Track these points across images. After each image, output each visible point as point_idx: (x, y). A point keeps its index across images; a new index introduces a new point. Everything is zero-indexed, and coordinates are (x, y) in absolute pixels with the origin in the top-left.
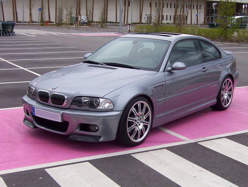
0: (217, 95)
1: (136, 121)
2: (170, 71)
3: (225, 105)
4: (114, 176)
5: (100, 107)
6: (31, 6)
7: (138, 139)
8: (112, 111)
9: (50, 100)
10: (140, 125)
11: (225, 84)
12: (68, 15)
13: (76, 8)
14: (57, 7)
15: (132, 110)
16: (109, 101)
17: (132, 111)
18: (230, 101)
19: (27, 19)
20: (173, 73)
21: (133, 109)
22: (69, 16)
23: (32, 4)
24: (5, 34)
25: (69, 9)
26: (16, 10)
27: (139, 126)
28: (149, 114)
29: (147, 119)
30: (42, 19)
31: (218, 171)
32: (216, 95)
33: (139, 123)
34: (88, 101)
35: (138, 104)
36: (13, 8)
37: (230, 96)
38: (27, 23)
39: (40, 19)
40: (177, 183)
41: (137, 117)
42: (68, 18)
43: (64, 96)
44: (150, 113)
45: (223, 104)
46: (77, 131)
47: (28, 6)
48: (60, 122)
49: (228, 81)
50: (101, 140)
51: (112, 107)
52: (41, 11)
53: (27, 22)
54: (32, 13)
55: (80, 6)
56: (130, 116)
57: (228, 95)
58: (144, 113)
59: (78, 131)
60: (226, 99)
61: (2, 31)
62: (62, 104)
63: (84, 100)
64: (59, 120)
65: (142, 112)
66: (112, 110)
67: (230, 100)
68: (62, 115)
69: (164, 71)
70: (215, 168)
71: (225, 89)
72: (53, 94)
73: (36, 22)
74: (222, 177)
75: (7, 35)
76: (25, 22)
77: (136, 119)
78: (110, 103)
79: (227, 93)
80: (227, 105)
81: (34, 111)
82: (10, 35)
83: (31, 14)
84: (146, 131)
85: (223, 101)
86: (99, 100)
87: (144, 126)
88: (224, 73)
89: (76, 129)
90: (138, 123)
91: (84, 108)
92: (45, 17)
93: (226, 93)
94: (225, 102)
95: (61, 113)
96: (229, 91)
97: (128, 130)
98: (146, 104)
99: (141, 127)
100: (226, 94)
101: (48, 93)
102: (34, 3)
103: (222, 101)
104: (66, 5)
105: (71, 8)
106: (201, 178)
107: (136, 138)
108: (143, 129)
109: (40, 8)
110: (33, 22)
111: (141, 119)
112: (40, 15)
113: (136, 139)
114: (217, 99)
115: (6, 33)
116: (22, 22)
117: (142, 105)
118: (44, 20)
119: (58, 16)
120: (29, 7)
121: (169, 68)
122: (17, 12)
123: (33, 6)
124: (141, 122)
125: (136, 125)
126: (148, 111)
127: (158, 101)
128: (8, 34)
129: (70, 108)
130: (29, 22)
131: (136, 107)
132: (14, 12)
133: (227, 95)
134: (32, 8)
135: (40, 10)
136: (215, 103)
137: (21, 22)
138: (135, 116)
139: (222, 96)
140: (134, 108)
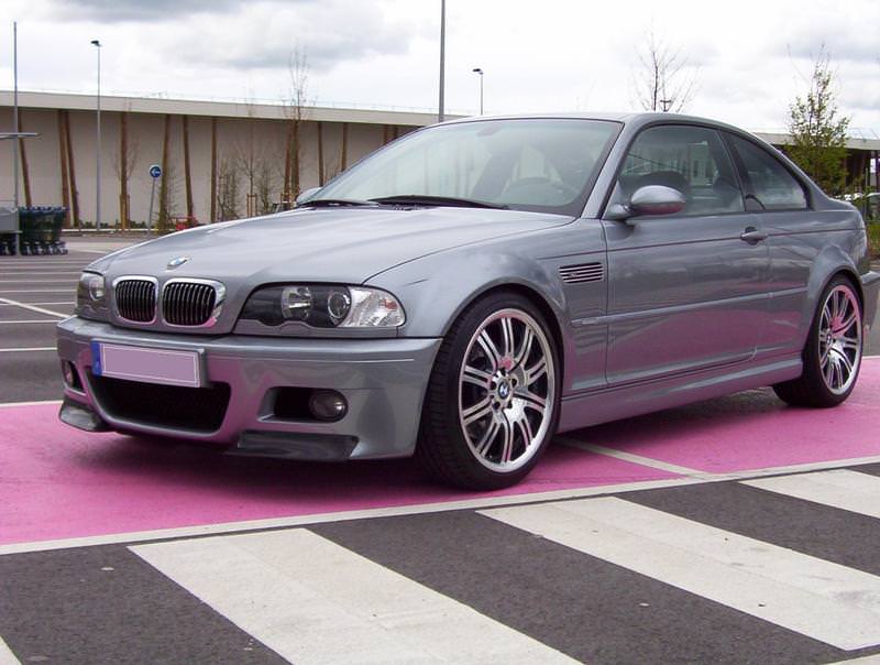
0: (804, 341)
1: (493, 385)
2: (620, 220)
3: (836, 386)
4: (408, 564)
5: (352, 321)
6: (128, 168)
7: (503, 462)
8: (397, 338)
9: (158, 310)
10: (510, 406)
11: (830, 304)
12: (256, 196)
13: (284, 172)
14: (218, 170)
15: (480, 340)
16: (389, 299)
17: (476, 343)
18: (852, 375)
19: (112, 214)
20: (632, 228)
21: (482, 337)
22: (260, 201)
23: (129, 160)
24: (31, 248)
25: (258, 175)
26: (73, 183)
27: (507, 411)
28: (545, 369)
29: (540, 387)
30: (165, 210)
31: (832, 550)
32: (800, 343)
33: (508, 399)
34: (307, 307)
35: (503, 321)
36: (64, 176)
37: (850, 353)
38: (111, 227)
39: (157, 209)
40: (668, 581)
41: (499, 373)
42: (254, 209)
43: (210, 287)
44: (548, 363)
45: (828, 381)
46: (260, 419)
47: (116, 168)
48: (198, 386)
49: (841, 294)
50: (358, 451)
51: (401, 322)
52: (159, 178)
53: (110, 224)
54: (129, 193)
55: (296, 161)
56: (470, 363)
57: (845, 349)
58: (525, 360)
59: (264, 420)
60: (838, 363)
61: (17, 237)
62: (206, 319)
63: (293, 303)
64: (194, 381)
65: (516, 355)
66: (398, 335)
67: (854, 368)
68: (205, 359)
69: (599, 217)
70: (815, 541)
71: (831, 327)
72: (170, 285)
73: (143, 225)
74: (846, 564)
75: (36, 254)
76: (106, 226)
77: (495, 379)
78: (392, 306)
79: (841, 340)
80: (844, 388)
81: (98, 360)
82: (46, 253)
83: (124, 197)
84: (534, 436)
85: (825, 369)
86: (350, 296)
87: (527, 410)
88: (824, 266)
89: (260, 413)
90: (503, 397)
91: (289, 328)
92: (173, 205)
93: (834, 341)
94: (835, 378)
95: (202, 351)
96: (845, 335)
97: (465, 418)
98: (533, 327)
99: (515, 413)
100: (838, 346)
101: (153, 284)
102: (135, 157)
103: (822, 367)
104: (249, 162)
105: (266, 172)
106: (761, 567)
107: (495, 453)
108: (523, 421)
109: (157, 169)
110: (133, 225)
111: (514, 382)
112: (157, 196)
113: (498, 461)
114: (804, 359)
115: (33, 247)
116: (94, 224)
117: (518, 327)
118: (172, 213)
119: (222, 200)
120: (120, 169)
121: (619, 209)
122: (78, 189)
123: (132, 168)
124: (515, 396)
125: (497, 405)
126: (542, 355)
127: (581, 324)
128: (40, 250)
129: (237, 331)
130: (118, 225)
131: (495, 331)
132: (65, 190)
133: (841, 350)
134: (128, 174)
135: (157, 175)
136: (798, 374)
137: (89, 225)
138: (491, 367)
139: (823, 349)
140: (485, 334)
